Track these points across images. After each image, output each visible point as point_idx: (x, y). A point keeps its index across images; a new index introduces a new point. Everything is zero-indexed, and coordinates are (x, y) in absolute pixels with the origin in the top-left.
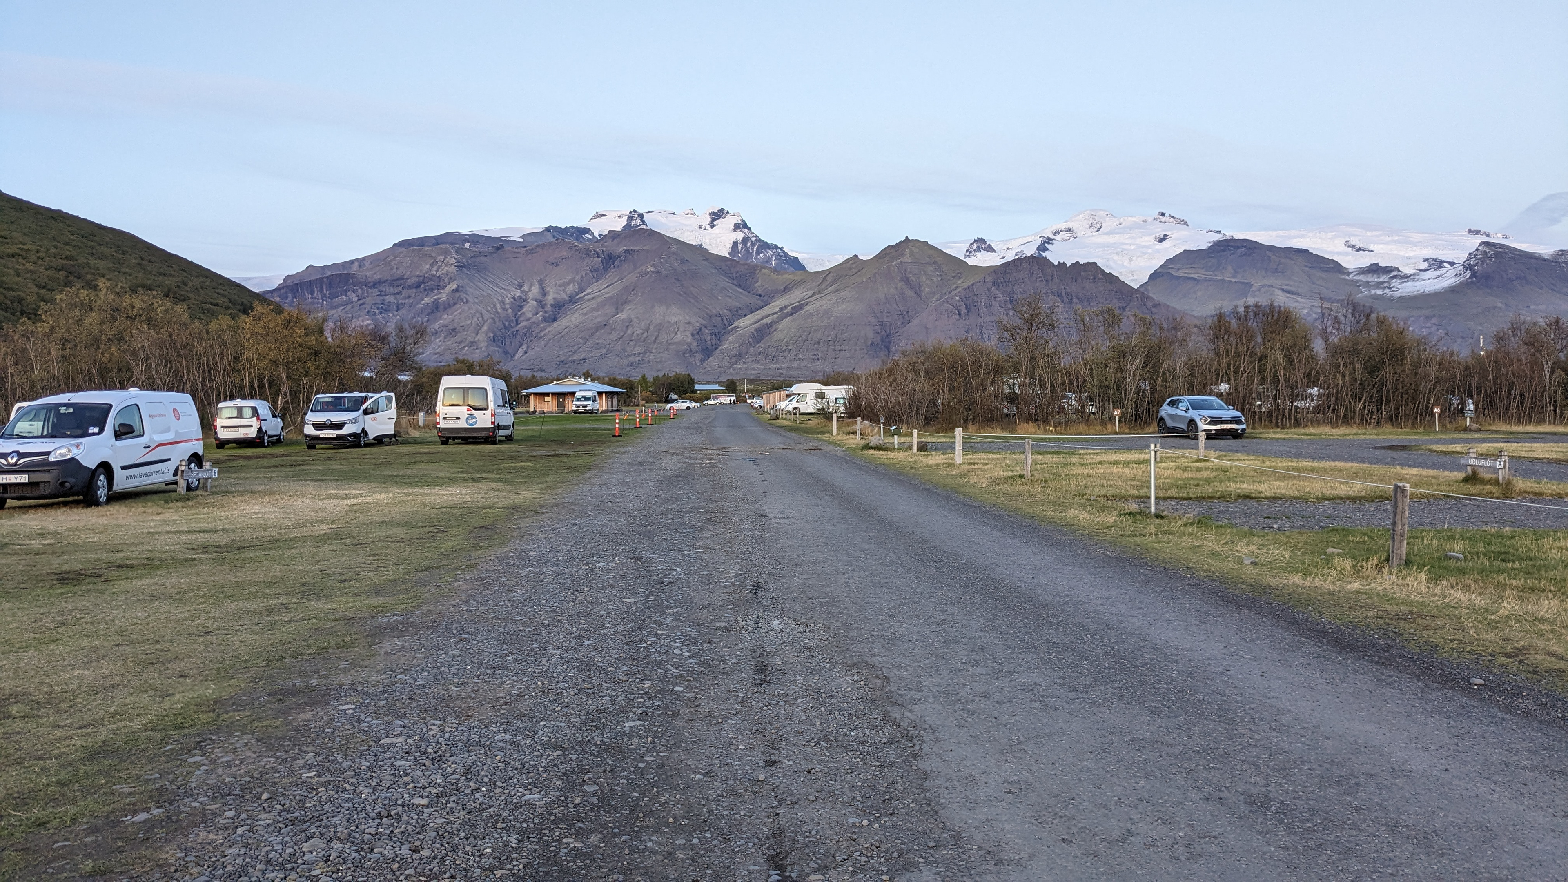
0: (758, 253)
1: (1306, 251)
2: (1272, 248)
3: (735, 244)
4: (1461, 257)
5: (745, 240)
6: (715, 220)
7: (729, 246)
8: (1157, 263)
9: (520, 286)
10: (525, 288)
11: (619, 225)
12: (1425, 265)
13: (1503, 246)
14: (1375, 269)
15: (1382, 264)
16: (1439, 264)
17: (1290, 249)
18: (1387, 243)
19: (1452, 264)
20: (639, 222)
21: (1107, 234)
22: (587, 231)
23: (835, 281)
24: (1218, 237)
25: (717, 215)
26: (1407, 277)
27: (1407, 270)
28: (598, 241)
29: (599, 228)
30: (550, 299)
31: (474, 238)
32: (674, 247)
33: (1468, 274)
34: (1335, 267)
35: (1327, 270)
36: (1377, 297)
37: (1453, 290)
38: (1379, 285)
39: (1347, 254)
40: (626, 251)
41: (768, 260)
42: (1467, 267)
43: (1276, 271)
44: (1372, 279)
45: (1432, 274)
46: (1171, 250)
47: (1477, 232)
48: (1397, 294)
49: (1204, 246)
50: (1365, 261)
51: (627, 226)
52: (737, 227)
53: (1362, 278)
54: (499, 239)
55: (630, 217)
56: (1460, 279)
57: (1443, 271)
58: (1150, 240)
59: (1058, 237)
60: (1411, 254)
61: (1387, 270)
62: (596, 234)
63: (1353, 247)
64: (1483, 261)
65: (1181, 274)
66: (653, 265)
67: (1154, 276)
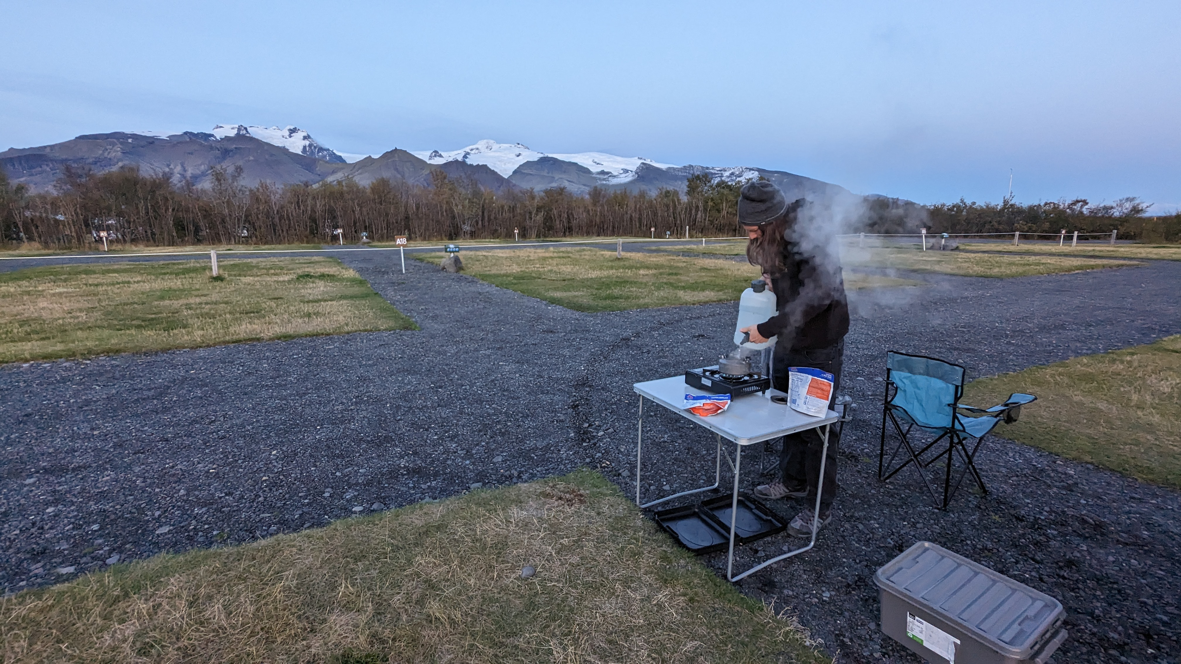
0: (318, 152)
1: (576, 164)
2: (563, 162)
3: (305, 147)
4: (634, 168)
5: (310, 146)
6: (292, 133)
7: (301, 148)
8: (516, 167)
9: (168, 166)
10: (172, 166)
11: (232, 133)
12: (622, 172)
13: (649, 165)
14: (603, 173)
15: (606, 171)
16: (626, 171)
17: (570, 163)
18: (608, 162)
19: (631, 171)
20: (244, 132)
21: (495, 151)
22: (212, 135)
23: (359, 169)
24: (542, 156)
25: (293, 131)
26: (614, 176)
27: (615, 174)
28: (219, 141)
29: (219, 134)
30: (189, 174)
31: (134, 136)
32: (266, 148)
33: (637, 176)
34: (587, 171)
35: (584, 172)
36: (604, 185)
37: (631, 182)
38: (604, 179)
39: (593, 166)
40: (236, 148)
41: (325, 156)
42: (636, 173)
43: (565, 172)
44: (602, 177)
45: (624, 175)
46: (522, 160)
47: (641, 159)
48: (611, 183)
49: (536, 160)
50: (599, 169)
51: (238, 134)
52: (305, 138)
53: (598, 176)
54: (153, 137)
55: (239, 129)
56: (633, 178)
57: (628, 174)
58: (513, 156)
59: (472, 152)
60: (617, 167)
61: (608, 173)
62: (218, 138)
63: (595, 162)
64: (642, 170)
65: (525, 171)
66: (253, 156)
67: (515, 172)
